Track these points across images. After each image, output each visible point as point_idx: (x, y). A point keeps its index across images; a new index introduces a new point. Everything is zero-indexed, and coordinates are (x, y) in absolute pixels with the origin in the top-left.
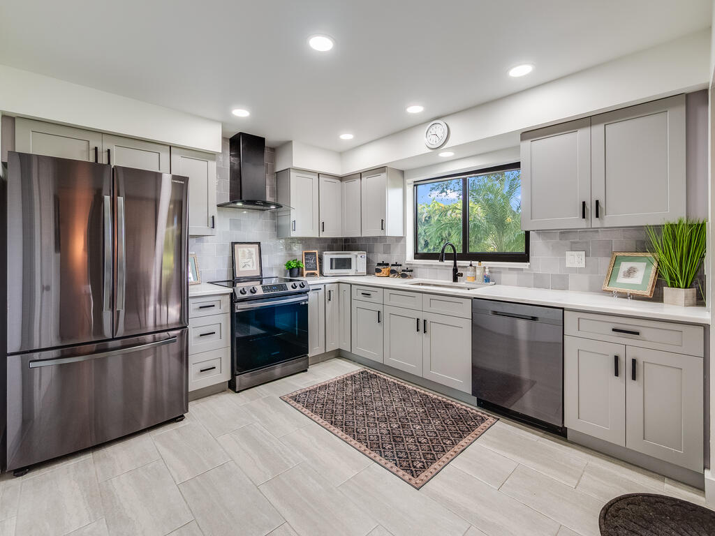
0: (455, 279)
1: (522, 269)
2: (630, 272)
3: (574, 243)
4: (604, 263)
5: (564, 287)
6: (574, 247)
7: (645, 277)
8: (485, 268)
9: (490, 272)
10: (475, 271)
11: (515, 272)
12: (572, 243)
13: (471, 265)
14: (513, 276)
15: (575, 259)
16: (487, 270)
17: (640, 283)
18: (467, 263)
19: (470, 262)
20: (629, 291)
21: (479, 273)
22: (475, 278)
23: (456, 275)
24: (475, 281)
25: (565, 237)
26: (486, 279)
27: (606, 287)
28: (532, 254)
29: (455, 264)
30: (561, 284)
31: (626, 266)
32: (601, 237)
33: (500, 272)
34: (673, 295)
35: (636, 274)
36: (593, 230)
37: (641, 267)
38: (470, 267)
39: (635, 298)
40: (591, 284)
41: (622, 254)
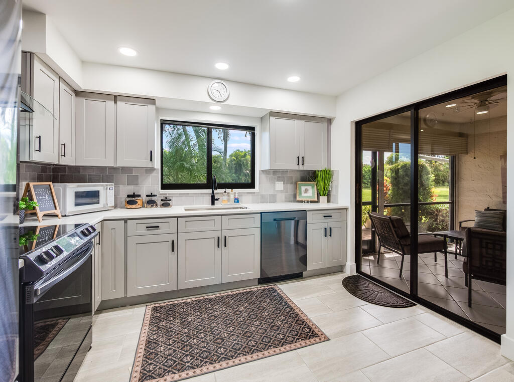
0: (213, 203)
1: (254, 193)
2: (306, 191)
3: (279, 177)
4: (290, 187)
5: (275, 201)
6: (279, 179)
7: (313, 193)
8: (235, 193)
9: (238, 195)
10: (229, 196)
11: (251, 195)
12: (278, 177)
13: (225, 192)
14: (250, 197)
15: (280, 186)
16: (237, 194)
17: (311, 195)
18: (222, 191)
19: (224, 190)
20: (309, 200)
21: (232, 197)
22: (229, 201)
23: (213, 200)
24: (229, 203)
25: (276, 174)
26: (237, 200)
27: (298, 199)
28: (260, 184)
29: (213, 192)
30: (273, 199)
31: (303, 188)
32: (289, 175)
33: (241, 196)
34: (323, 199)
35: (309, 191)
36: (286, 171)
37: (309, 188)
38: (225, 194)
39: (312, 202)
40: (286, 198)
41: (301, 182)
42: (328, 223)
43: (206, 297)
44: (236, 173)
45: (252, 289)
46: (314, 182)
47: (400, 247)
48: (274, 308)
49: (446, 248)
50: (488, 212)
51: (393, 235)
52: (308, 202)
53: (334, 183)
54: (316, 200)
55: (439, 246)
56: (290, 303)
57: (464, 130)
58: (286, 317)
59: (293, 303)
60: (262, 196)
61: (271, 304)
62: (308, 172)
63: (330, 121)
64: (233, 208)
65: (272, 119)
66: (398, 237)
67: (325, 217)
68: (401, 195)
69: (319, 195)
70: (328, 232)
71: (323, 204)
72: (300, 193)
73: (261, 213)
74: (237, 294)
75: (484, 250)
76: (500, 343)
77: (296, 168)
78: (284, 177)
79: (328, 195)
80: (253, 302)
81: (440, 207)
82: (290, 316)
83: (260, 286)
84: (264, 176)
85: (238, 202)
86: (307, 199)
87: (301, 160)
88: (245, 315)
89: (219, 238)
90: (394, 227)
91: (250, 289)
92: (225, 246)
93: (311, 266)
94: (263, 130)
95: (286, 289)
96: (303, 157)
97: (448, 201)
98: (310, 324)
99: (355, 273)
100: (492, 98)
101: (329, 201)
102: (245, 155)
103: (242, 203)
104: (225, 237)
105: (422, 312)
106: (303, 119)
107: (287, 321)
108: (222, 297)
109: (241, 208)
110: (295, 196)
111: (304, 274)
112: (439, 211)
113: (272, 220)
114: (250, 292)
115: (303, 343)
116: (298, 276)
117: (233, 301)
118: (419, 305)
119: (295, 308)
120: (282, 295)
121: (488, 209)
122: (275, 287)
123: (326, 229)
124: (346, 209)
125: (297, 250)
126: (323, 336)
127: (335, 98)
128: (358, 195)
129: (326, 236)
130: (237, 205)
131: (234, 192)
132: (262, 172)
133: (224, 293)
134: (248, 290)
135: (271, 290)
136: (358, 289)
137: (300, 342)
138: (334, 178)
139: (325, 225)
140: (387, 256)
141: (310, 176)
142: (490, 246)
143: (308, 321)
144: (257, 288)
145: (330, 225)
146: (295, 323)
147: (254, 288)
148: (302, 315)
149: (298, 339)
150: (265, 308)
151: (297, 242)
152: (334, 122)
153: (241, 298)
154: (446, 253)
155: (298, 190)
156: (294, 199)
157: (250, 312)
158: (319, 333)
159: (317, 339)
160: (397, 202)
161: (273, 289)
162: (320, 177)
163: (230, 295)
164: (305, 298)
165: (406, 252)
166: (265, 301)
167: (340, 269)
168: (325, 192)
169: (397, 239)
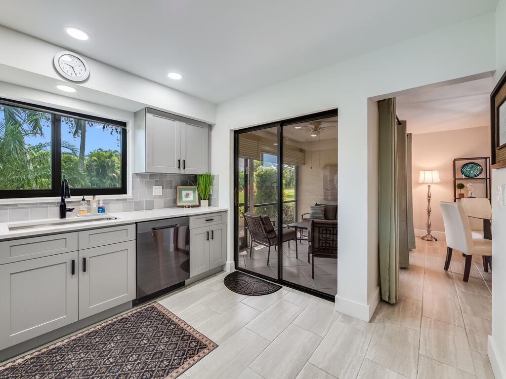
0: (63, 215)
1: (126, 199)
2: (187, 195)
3: (157, 181)
4: (170, 192)
5: (152, 208)
6: (157, 184)
7: (194, 197)
8: (99, 201)
9: (103, 203)
10: (89, 205)
11: (122, 202)
12: (156, 181)
13: (83, 200)
14: (120, 205)
15: (158, 191)
16: (101, 203)
17: (192, 199)
18: (78, 198)
19: (82, 197)
21: (94, 206)
22: (89, 210)
23: (63, 211)
24: (89, 214)
25: (152, 178)
26: (101, 210)
27: (179, 204)
28: (133, 189)
29: (63, 200)
30: (150, 206)
31: (184, 193)
32: (168, 179)
33: (108, 203)
34: (204, 203)
35: (189, 196)
36: (166, 175)
37: (191, 192)
38: (83, 202)
39: (193, 206)
40: (165, 203)
41: (182, 187)
42: (211, 227)
43: (51, 347)
44: (97, 176)
45: (125, 315)
46: (194, 187)
47: (267, 241)
48: (155, 330)
49: (296, 236)
50: (317, 207)
51: (262, 231)
52: (189, 207)
53: (215, 187)
54: (197, 204)
55: (292, 236)
56: (174, 319)
57: (304, 147)
58: (170, 338)
59: (177, 318)
60: (137, 203)
61: (151, 327)
62: (189, 176)
63: (210, 127)
64: (96, 220)
65: (149, 116)
66: (266, 233)
67: (207, 220)
68: (263, 196)
69: (200, 199)
70: (210, 236)
71: (205, 208)
72: (181, 198)
73: (136, 223)
74: (104, 328)
75: (321, 235)
76: (334, 302)
77: (177, 171)
78: (162, 181)
79: (209, 199)
80: (128, 332)
81: (288, 204)
82: (174, 334)
83: (135, 308)
84: (138, 180)
85: (103, 211)
86: (189, 204)
87: (182, 164)
88: (116, 353)
89: (73, 261)
90: (263, 224)
91: (122, 316)
92: (84, 270)
93: (194, 272)
94: (137, 127)
95: (168, 304)
96: (184, 161)
97: (294, 199)
98: (197, 336)
99: (234, 270)
100: (321, 126)
101: (209, 205)
102: (111, 156)
103: (109, 213)
104: (85, 259)
105: (286, 292)
106: (184, 121)
107: (172, 341)
108: (79, 339)
109: (107, 219)
110: (175, 201)
111: (187, 281)
112: (288, 208)
113: (150, 230)
114: (122, 319)
115: (191, 361)
116: (181, 286)
117: (97, 340)
118: (284, 287)
119: (179, 323)
120: (164, 312)
121: (316, 205)
122: (155, 305)
123: (208, 232)
124: (226, 211)
125: (177, 257)
126: (212, 345)
127: (215, 106)
128: (236, 197)
129: (208, 240)
130: (101, 216)
131: (96, 199)
132: (136, 175)
133: (82, 333)
134: (120, 318)
135: (150, 309)
136: (238, 285)
137: (188, 362)
138: (215, 182)
139: (207, 229)
140: (256, 249)
141: (191, 181)
142: (324, 232)
143: (195, 333)
144: (132, 312)
145: (211, 228)
146: (181, 341)
147: (127, 314)
148: (188, 329)
149: (185, 358)
150: (143, 334)
151: (177, 249)
152: (214, 128)
153: (109, 332)
154: (296, 239)
155: (178, 195)
156: (174, 204)
157: (123, 346)
158: (207, 343)
159: (206, 351)
160: (261, 202)
161: (153, 307)
162: (201, 181)
163: (91, 333)
164: (189, 308)
165: (272, 244)
166: (143, 325)
167: (221, 269)
168: (206, 196)
169: (265, 234)
